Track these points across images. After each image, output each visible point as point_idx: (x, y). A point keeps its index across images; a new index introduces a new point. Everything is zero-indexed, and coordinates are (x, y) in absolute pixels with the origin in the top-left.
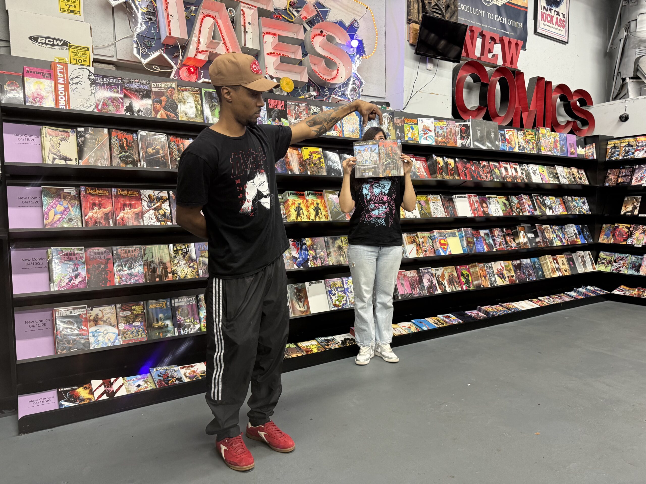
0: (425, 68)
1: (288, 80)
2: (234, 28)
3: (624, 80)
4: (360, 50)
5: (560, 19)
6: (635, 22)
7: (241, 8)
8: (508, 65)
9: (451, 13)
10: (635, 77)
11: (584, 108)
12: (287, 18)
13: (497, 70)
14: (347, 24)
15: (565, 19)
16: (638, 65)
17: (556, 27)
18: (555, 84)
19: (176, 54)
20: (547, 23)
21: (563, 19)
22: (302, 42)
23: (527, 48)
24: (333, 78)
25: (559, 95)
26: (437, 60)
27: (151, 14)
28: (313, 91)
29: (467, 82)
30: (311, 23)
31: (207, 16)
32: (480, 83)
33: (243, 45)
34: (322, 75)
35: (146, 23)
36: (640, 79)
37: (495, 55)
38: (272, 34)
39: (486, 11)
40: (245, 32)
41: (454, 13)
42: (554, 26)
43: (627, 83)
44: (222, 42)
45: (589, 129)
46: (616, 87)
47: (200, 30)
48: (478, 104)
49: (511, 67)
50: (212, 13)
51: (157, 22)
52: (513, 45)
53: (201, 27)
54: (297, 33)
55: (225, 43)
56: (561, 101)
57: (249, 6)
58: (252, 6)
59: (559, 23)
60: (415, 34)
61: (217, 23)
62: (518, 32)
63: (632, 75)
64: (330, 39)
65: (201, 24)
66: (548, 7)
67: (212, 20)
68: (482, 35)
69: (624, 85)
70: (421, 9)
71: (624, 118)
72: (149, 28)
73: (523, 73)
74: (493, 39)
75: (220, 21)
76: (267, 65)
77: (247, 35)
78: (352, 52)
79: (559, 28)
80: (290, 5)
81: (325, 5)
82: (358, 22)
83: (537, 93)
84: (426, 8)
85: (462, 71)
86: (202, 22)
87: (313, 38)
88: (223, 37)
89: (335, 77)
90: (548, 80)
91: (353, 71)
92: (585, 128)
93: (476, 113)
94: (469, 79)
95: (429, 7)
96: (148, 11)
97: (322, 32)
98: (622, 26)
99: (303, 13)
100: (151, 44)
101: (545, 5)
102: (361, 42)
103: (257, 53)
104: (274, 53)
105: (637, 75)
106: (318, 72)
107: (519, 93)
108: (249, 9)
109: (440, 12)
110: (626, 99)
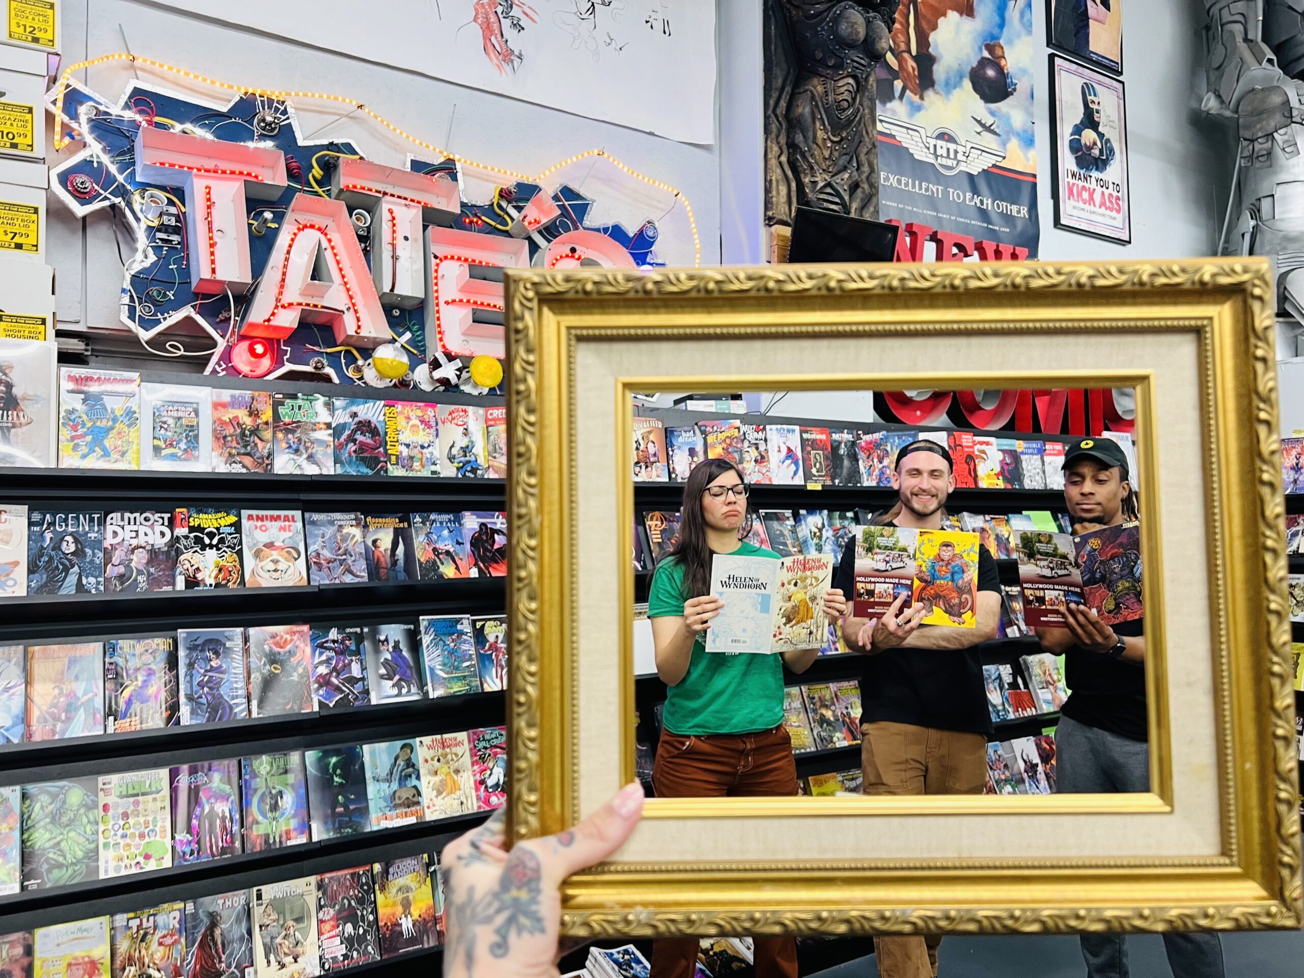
1: (488, 359)
2: (366, 252)
5: (1110, 195)
6: (1270, 199)
7: (387, 208)
9: (862, 200)
10: (1282, 314)
12: (493, 223)
14: (631, 231)
15: (1120, 195)
16: (1285, 288)
17: (1102, 210)
19: (226, 315)
20: (1081, 205)
21: (1115, 194)
23: (1040, 255)
27: (170, 230)
30: (550, 231)
31: (305, 227)
33: (387, 289)
35: (157, 249)
36: (1292, 316)
38: (459, 259)
39: (946, 187)
40: (395, 258)
41: (868, 201)
42: (1097, 209)
44: (338, 282)
47: (287, 259)
50: (317, 221)
51: (184, 244)
52: (1006, 258)
53: (288, 252)
54: (516, 253)
57: (407, 202)
58: (412, 201)
59: (1108, 204)
60: (782, 248)
61: (330, 241)
62: (1019, 225)
66: (1082, 172)
67: (317, 236)
68: (936, 239)
70: (794, 195)
72: (162, 262)
74: (960, 247)
77: (398, 264)
79: (1108, 212)
80: (501, 196)
81: (582, 192)
82: (657, 225)
84: (807, 194)
87: (553, 264)
88: (341, 270)
93: (928, 406)
95: (813, 190)
96: (161, 225)
97: (573, 250)
98: (1244, 205)
99: (532, 212)
100: (165, 294)
101: (1075, 168)
103: (420, 304)
104: (461, 301)
105: (1285, 309)
108: (405, 209)
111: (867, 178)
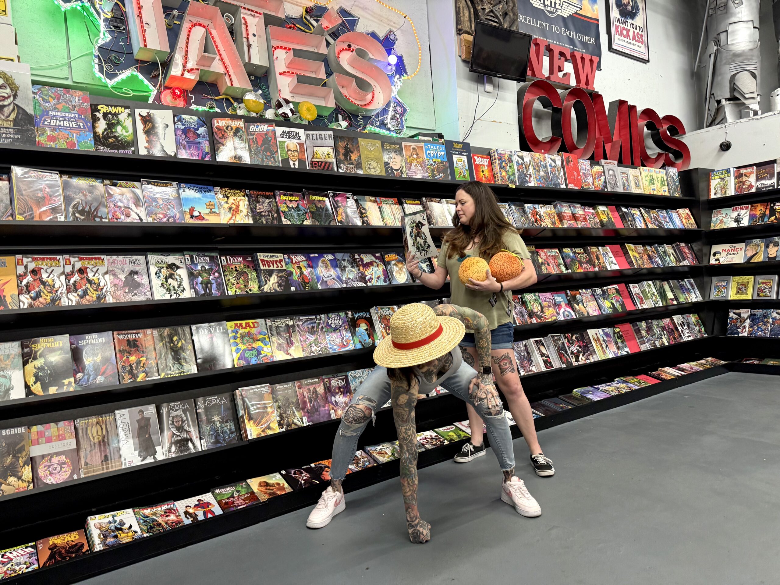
0: (483, 90)
1: (309, 105)
2: (234, 40)
3: (719, 102)
4: (400, 68)
5: (638, 33)
6: (725, 33)
7: (242, 16)
8: (583, 86)
9: (510, 22)
10: (733, 99)
11: (676, 138)
12: (303, 28)
13: (570, 93)
14: (381, 35)
15: (643, 33)
16: (734, 83)
17: (634, 42)
18: (640, 109)
19: (155, 73)
20: (622, 38)
21: (640, 33)
22: (324, 57)
23: (602, 68)
24: (368, 104)
25: (645, 122)
26: (497, 79)
27: (118, 21)
28: (343, 120)
29: (534, 109)
30: (335, 35)
31: (196, 25)
32: (551, 108)
33: (247, 61)
34: (353, 100)
35: (111, 32)
36: (739, 99)
37: (566, 73)
38: (285, 48)
39: (551, 24)
40: (249, 46)
41: (513, 22)
42: (631, 41)
43: (724, 106)
44: (218, 57)
45: (683, 161)
46: (709, 112)
47: (187, 43)
48: (550, 135)
49: (587, 88)
50: (202, 21)
51: (127, 31)
52: (587, 62)
53: (188, 39)
54: (317, 47)
55: (222, 59)
56: (648, 129)
57: (253, 13)
58: (256, 12)
59: (637, 38)
60: (466, 47)
61: (211, 33)
62: (591, 48)
63: (728, 96)
64: (361, 54)
65: (189, 35)
66: (623, 19)
67: (203, 30)
68: (550, 50)
69: (719, 109)
70: (472, 16)
71: (725, 147)
72: (115, 39)
73: (601, 95)
74: (562, 54)
75: (214, 32)
76: (280, 87)
77: (251, 50)
78: (391, 70)
79: (637, 43)
80: (307, 12)
81: (352, 13)
82: (396, 33)
83: (619, 121)
84: (479, 16)
85: (528, 94)
86: (189, 32)
87: (339, 54)
88: (219, 51)
89: (370, 103)
90: (632, 104)
91: (393, 95)
92: (679, 162)
93: (548, 146)
94: (537, 105)
95: (483, 14)
96: (114, 17)
97: (349, 46)
98: (709, 40)
99: (325, 23)
100: (119, 60)
101: (619, 17)
102: (400, 58)
103: (266, 72)
104: (288, 72)
105: (734, 95)
106: (348, 96)
107: (598, 121)
108: (252, 18)
109: (496, 20)
110: (726, 124)
111: (512, 9)
